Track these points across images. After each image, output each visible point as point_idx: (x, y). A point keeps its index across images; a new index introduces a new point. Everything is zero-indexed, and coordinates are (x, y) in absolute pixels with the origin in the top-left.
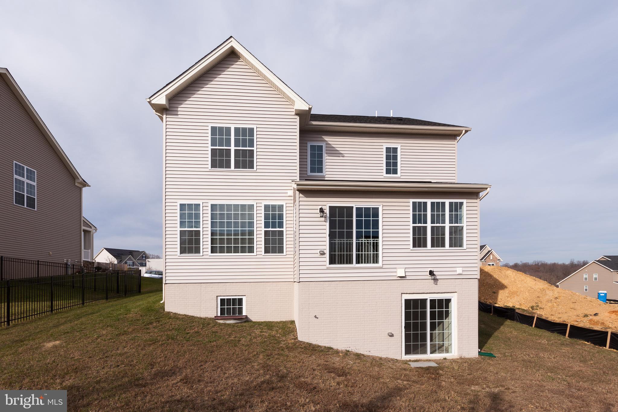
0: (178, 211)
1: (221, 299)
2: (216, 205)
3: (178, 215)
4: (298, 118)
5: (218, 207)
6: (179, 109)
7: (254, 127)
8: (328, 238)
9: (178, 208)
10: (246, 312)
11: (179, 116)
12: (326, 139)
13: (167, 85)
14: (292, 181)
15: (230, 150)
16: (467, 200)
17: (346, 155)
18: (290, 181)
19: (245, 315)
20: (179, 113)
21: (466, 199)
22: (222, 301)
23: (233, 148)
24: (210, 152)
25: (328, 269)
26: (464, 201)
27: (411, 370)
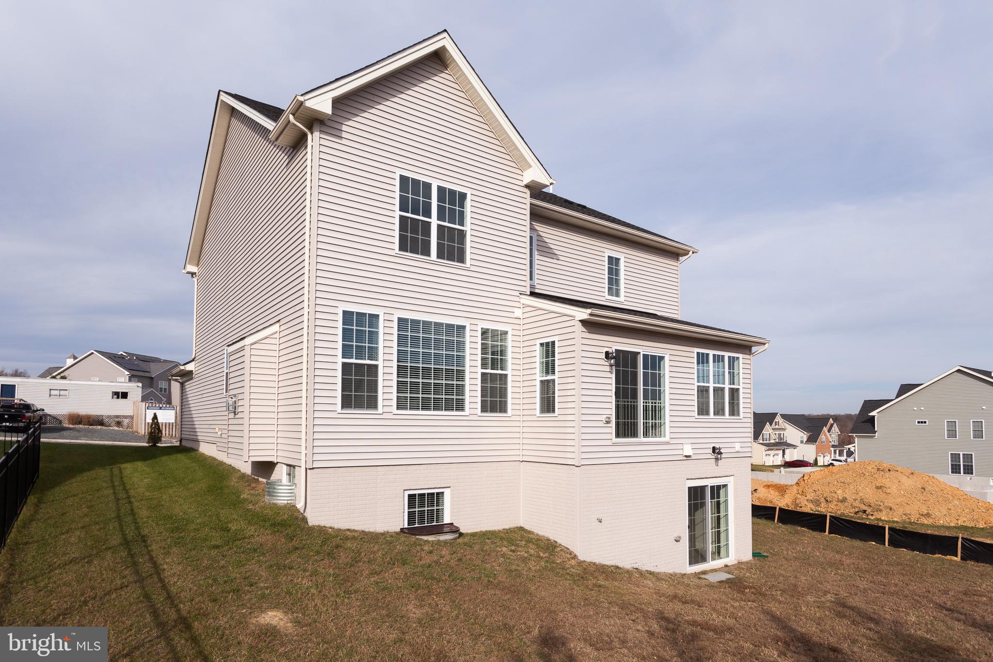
0: (340, 325)
1: (410, 496)
2: (406, 320)
3: (340, 332)
4: (528, 192)
5: (409, 324)
6: (344, 128)
7: (469, 192)
8: (614, 397)
9: (340, 318)
10: (452, 516)
11: (344, 141)
12: (538, 228)
13: (337, 80)
14: (520, 294)
15: (429, 223)
16: (743, 355)
17: (561, 258)
18: (517, 293)
19: (449, 522)
20: (344, 135)
21: (742, 353)
22: (411, 497)
23: (434, 221)
24: (397, 221)
25: (614, 445)
26: (740, 356)
27: (711, 586)
